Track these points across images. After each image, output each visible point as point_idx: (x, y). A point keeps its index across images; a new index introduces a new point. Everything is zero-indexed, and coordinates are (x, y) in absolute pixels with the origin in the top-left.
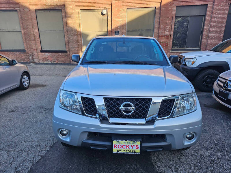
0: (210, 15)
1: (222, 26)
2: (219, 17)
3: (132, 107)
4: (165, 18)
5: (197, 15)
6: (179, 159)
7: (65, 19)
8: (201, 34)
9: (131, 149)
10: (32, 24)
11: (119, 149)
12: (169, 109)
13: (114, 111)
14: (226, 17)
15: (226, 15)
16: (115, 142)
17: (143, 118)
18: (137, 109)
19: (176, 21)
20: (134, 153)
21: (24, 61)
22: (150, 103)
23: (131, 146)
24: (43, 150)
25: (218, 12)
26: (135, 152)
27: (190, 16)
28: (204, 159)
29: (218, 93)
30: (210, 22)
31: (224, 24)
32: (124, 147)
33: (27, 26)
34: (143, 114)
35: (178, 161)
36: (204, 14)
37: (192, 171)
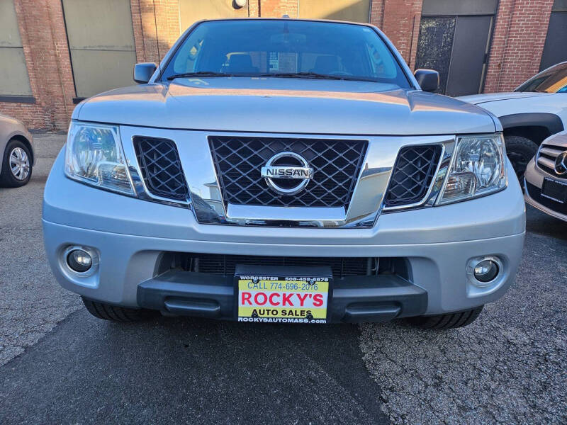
0: (506, 15)
1: (537, 44)
2: (530, 21)
3: (302, 168)
4: (395, 20)
5: (474, 13)
6: (444, 352)
7: (137, 16)
8: (484, 62)
9: (297, 307)
10: (52, 29)
11: (258, 308)
12: (421, 179)
13: (244, 182)
14: (547, 21)
15: (547, 14)
16: (244, 285)
17: (339, 204)
18: (318, 176)
19: (423, 27)
20: (306, 321)
21: (30, 126)
22: (360, 158)
23: (299, 295)
24: (32, 332)
25: (527, 7)
26: (310, 317)
27: (459, 16)
28: (516, 353)
29: (540, 187)
30: (508, 33)
31: (542, 37)
32: (275, 299)
33: (38, 34)
34: (340, 192)
35: (440, 358)
36: (493, 13)
37: (486, 385)
